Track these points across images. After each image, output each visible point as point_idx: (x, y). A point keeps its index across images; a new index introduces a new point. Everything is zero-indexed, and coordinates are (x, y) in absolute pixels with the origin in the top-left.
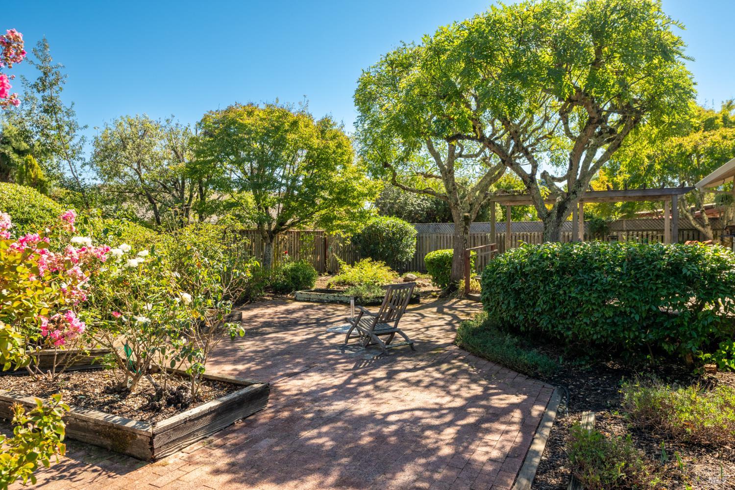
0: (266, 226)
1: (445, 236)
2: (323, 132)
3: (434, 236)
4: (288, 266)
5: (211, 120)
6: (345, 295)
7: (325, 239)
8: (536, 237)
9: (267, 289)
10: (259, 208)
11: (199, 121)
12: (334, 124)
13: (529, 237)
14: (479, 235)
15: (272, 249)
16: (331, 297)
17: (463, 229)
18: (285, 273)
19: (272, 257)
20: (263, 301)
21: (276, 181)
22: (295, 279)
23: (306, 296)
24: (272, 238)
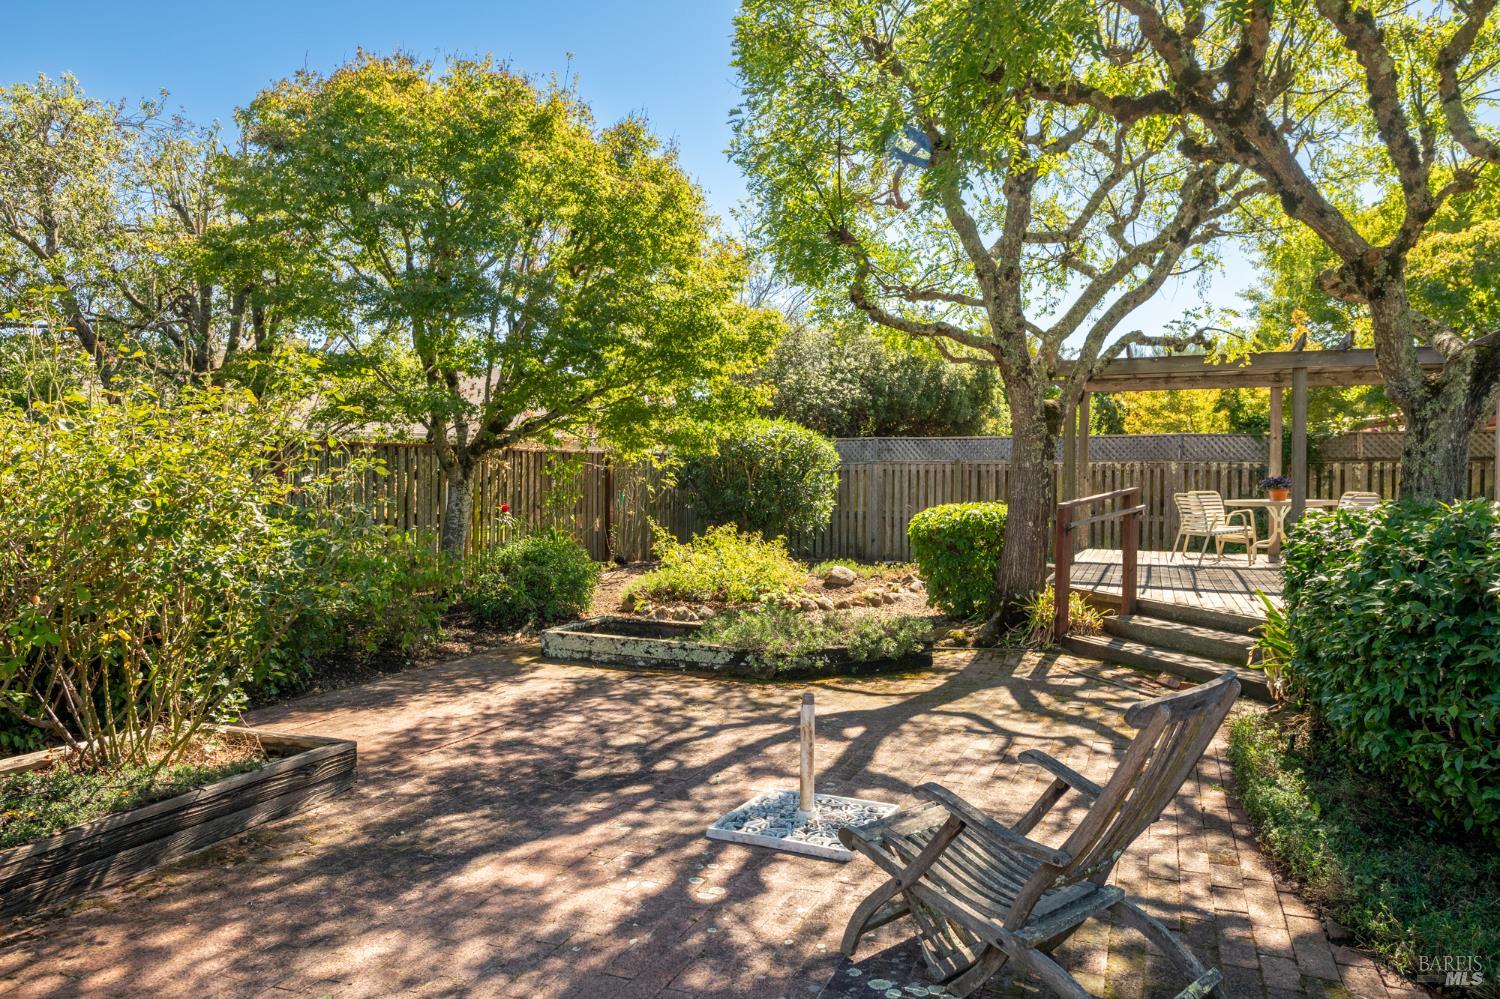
0: (451, 431)
1: (906, 469)
2: (621, 159)
3: (878, 469)
4: (516, 547)
5: (283, 107)
6: (704, 642)
7: (607, 471)
8: (1136, 475)
9: (453, 616)
10: (432, 378)
11: (246, 107)
12: (652, 143)
13: (1118, 473)
14: (992, 469)
15: (468, 499)
16: (659, 648)
17: (1040, 445)
18: (506, 568)
19: (466, 520)
20: (442, 656)
21: (485, 288)
22: (536, 585)
23: (577, 645)
24: (467, 467)
